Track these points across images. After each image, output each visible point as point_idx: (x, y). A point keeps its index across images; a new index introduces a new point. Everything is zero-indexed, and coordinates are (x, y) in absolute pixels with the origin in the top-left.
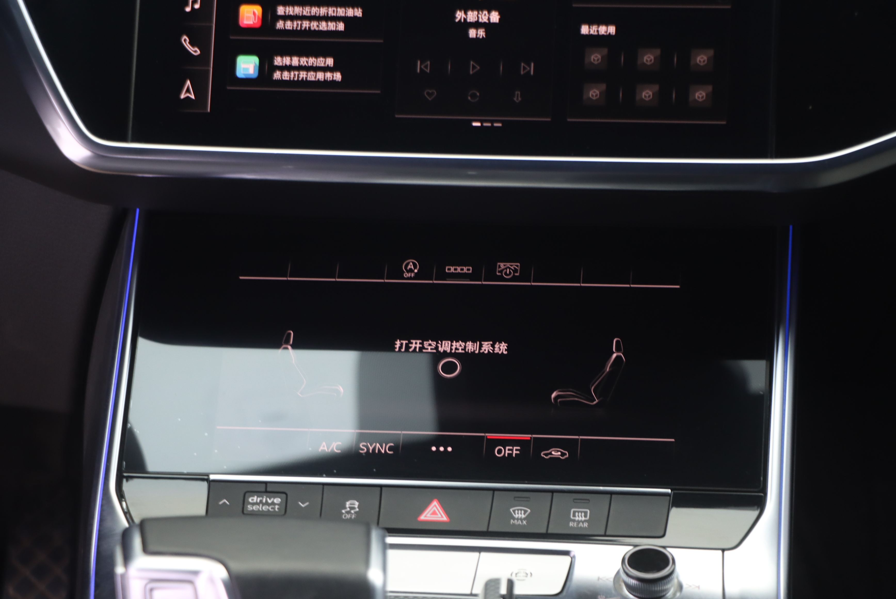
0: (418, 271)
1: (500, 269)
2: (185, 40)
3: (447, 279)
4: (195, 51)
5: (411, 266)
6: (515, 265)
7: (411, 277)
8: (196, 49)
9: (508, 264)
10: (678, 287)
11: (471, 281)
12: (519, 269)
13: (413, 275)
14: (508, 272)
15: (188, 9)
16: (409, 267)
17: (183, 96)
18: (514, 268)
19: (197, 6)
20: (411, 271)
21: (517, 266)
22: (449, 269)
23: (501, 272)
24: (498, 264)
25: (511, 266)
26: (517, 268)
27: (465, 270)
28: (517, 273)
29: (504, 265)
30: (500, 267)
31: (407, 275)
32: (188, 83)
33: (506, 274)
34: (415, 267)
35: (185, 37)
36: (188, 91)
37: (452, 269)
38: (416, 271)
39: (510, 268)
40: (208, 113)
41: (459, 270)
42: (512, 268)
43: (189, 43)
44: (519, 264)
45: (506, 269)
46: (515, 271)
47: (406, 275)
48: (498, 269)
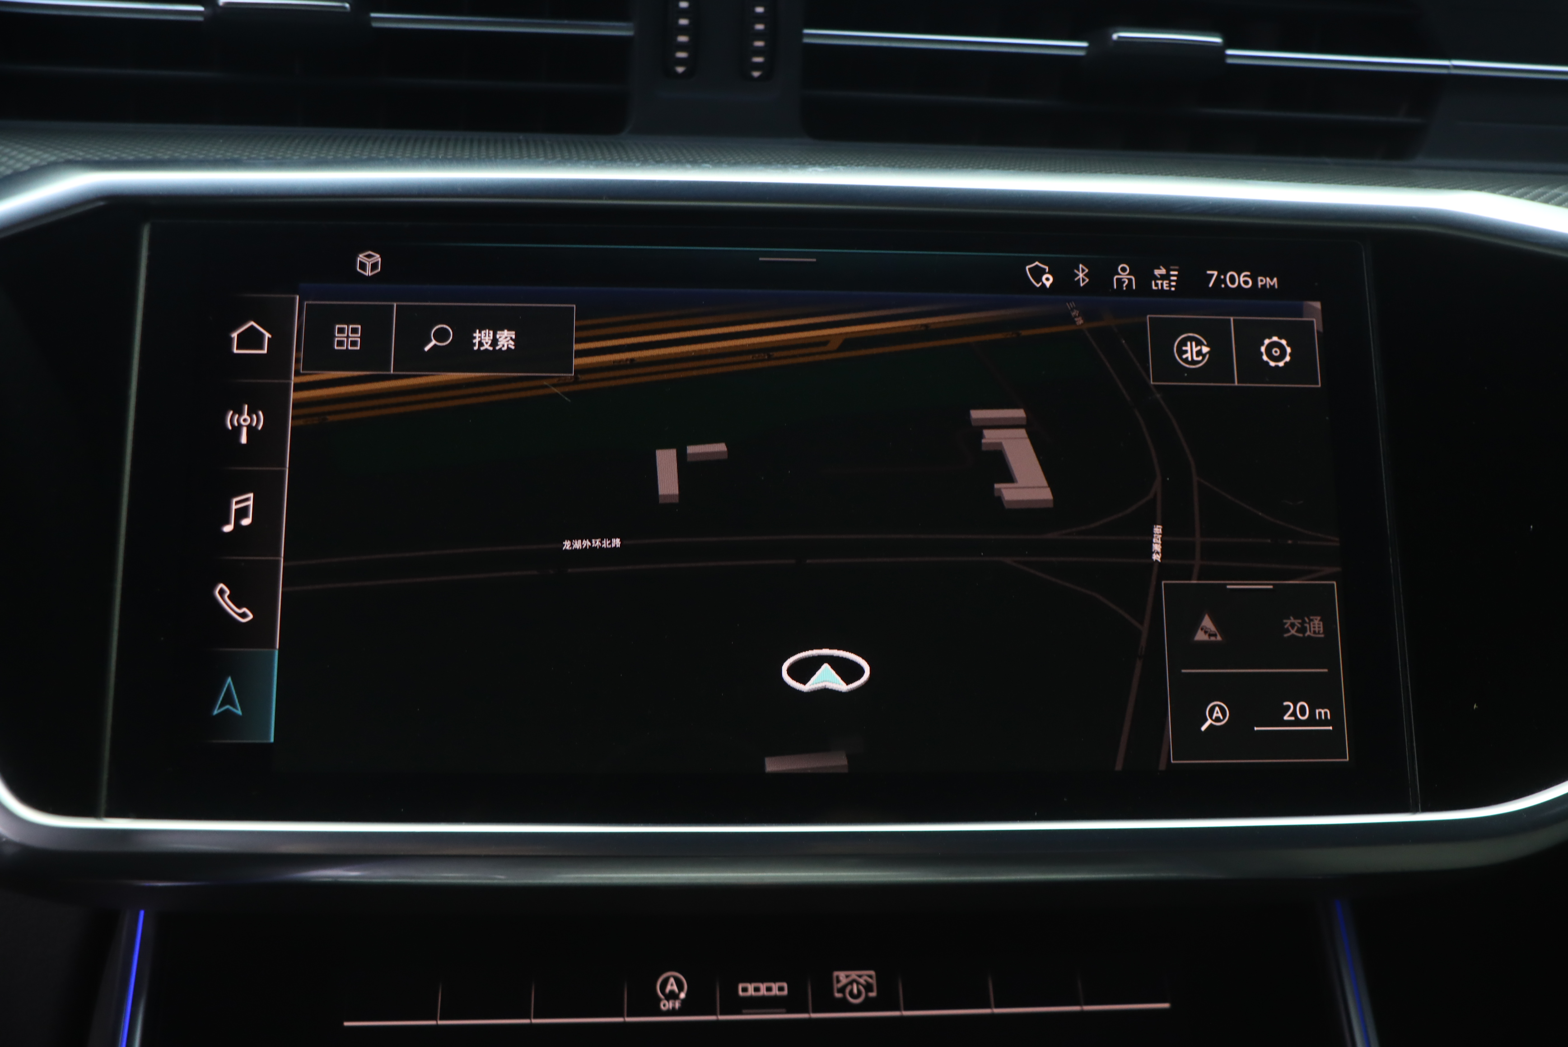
0: (687, 995)
1: (840, 985)
2: (222, 594)
3: (744, 1011)
4: (244, 615)
5: (672, 986)
6: (867, 976)
7: (674, 1008)
8: (244, 610)
9: (854, 974)
10: (1166, 1005)
11: (788, 1012)
12: (873, 982)
13: (677, 1005)
14: (855, 991)
15: (228, 528)
16: (668, 988)
17: (216, 712)
18: (866, 981)
19: (246, 522)
20: (672, 996)
21: (870, 977)
22: (745, 990)
23: (842, 990)
24: (836, 973)
25: (860, 976)
26: (870, 980)
27: (775, 992)
28: (872, 991)
29: (847, 976)
30: (838, 981)
31: (666, 1005)
32: (229, 680)
33: (851, 993)
34: (681, 988)
35: (221, 586)
36: (228, 700)
37: (751, 987)
38: (683, 995)
39: (858, 983)
40: (271, 744)
41: (763, 992)
42: (862, 981)
43: (229, 597)
44: (872, 973)
45: (851, 983)
46: (868, 987)
47: (664, 1005)
48: (837, 986)
